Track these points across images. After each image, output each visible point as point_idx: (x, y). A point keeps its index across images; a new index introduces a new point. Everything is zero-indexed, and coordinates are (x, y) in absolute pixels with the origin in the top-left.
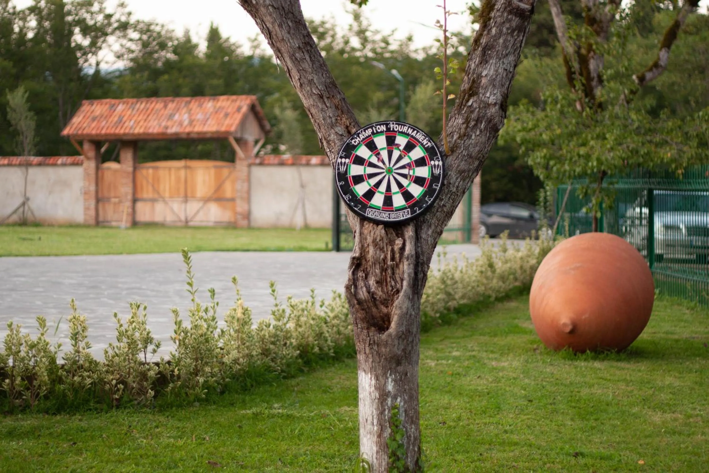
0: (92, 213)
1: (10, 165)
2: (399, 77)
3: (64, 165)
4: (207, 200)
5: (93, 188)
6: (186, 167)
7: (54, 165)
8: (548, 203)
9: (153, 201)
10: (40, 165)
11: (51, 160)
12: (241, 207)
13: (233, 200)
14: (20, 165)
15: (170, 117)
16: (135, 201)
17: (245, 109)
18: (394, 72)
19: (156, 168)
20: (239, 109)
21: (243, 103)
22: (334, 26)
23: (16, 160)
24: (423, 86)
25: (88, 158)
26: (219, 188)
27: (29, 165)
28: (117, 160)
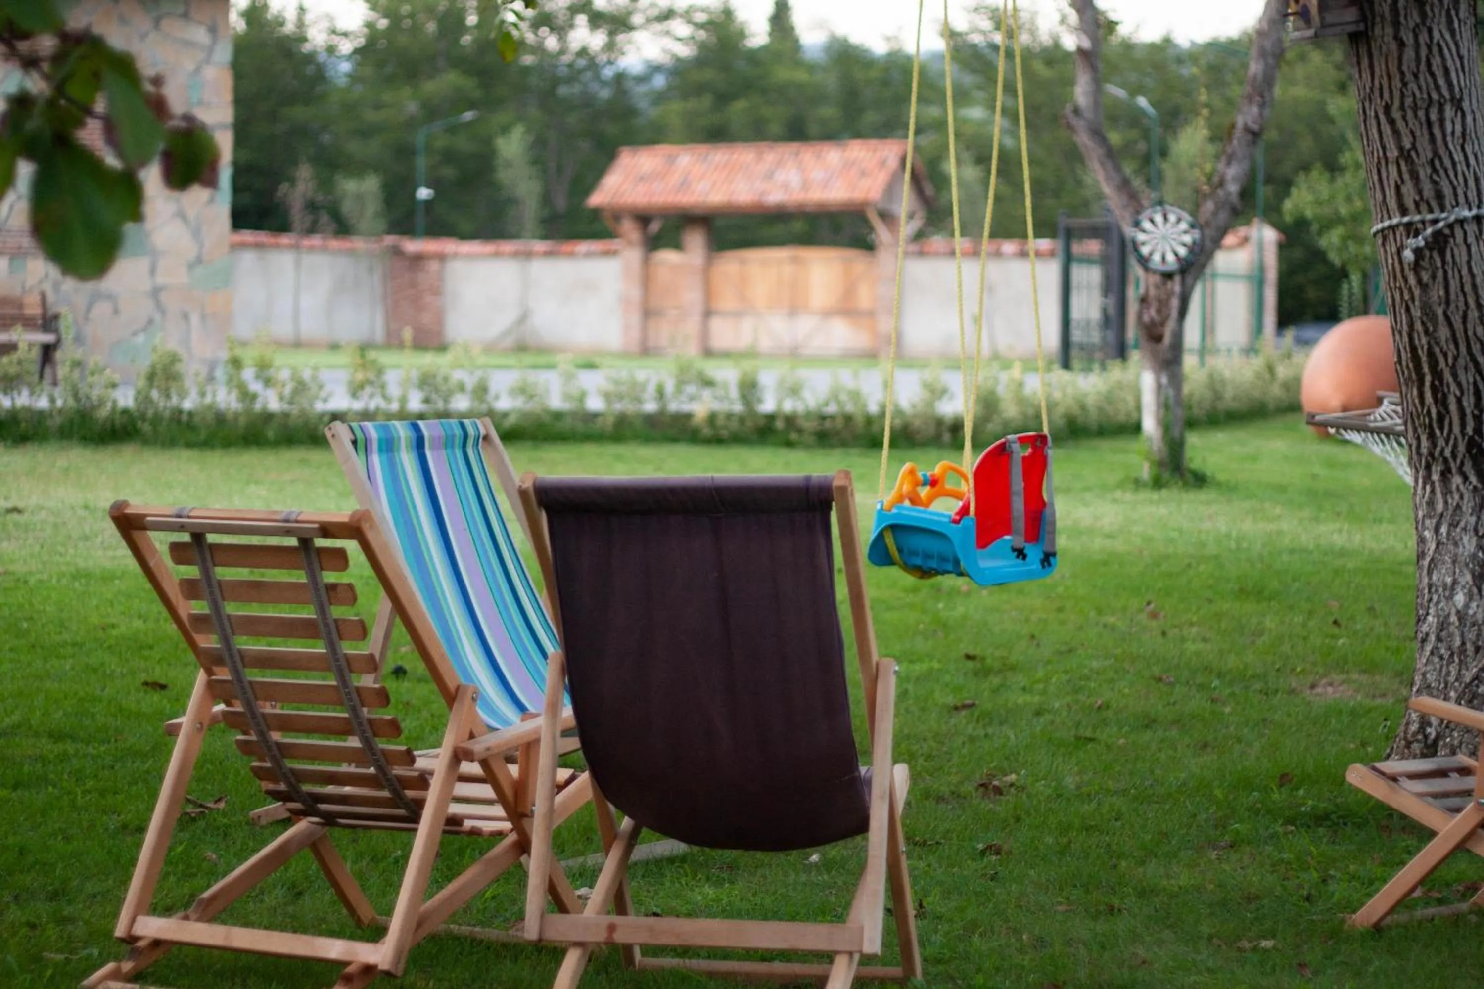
0: (635, 334)
1: (497, 255)
2: (1151, 110)
3: (589, 255)
4: (828, 313)
5: (635, 293)
6: (795, 260)
7: (571, 255)
8: (1354, 298)
9: (738, 315)
10: (548, 254)
11: (567, 247)
12: (885, 325)
13: (871, 314)
14: (516, 255)
15: (769, 176)
16: (708, 313)
17: (893, 163)
18: (1142, 102)
19: (743, 262)
20: (883, 164)
21: (886, 153)
22: (1034, 14)
23: (508, 246)
24: (1189, 130)
25: (630, 243)
26: (849, 292)
27: (528, 255)
28: (677, 245)
